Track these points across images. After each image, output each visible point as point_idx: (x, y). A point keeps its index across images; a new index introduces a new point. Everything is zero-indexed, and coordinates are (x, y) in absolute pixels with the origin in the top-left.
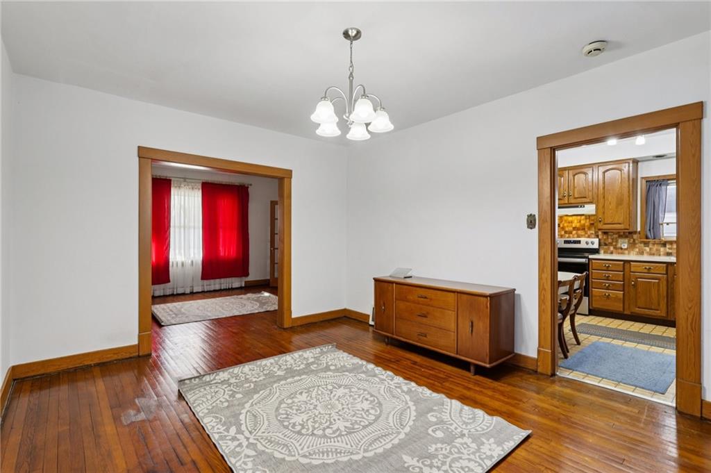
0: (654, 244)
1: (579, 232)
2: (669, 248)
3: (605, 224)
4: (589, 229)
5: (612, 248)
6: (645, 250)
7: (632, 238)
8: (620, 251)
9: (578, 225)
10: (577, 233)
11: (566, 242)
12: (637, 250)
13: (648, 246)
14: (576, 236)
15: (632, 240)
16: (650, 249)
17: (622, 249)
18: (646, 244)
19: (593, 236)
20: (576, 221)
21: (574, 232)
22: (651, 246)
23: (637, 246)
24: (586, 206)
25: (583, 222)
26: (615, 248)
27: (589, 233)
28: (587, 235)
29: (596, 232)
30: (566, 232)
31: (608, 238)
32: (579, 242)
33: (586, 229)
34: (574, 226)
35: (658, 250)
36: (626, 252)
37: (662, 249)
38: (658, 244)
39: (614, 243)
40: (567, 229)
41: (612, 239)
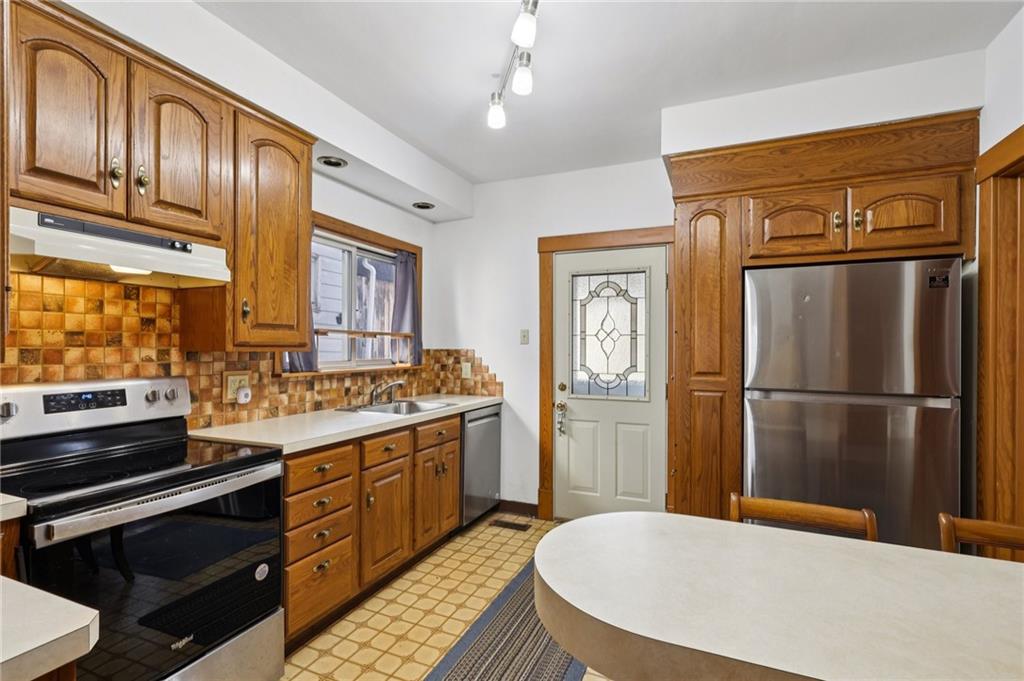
0: (296, 383)
1: (97, 353)
2: (319, 393)
3: (258, 326)
4: (138, 340)
5: (209, 408)
6: (281, 402)
7: (258, 370)
8: (230, 414)
9: (91, 322)
10: (85, 359)
11: (52, 404)
12: (266, 404)
13: (285, 392)
14: (80, 371)
15: (256, 375)
16: (290, 397)
17: (234, 404)
18: (283, 385)
19: (152, 369)
20: (81, 305)
21: (73, 354)
22: (290, 391)
23: (266, 392)
24: (194, 247)
25: (111, 310)
26: (219, 405)
27: (137, 355)
28: (128, 368)
29: (163, 353)
30: (27, 355)
31: (198, 374)
32: (118, 398)
33: (126, 341)
34: (71, 322)
35: (302, 399)
36: (244, 414)
37: (308, 395)
38: (301, 383)
39: (216, 391)
40: (34, 339)
41: (210, 376)
